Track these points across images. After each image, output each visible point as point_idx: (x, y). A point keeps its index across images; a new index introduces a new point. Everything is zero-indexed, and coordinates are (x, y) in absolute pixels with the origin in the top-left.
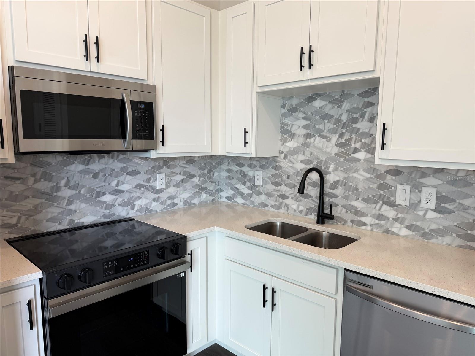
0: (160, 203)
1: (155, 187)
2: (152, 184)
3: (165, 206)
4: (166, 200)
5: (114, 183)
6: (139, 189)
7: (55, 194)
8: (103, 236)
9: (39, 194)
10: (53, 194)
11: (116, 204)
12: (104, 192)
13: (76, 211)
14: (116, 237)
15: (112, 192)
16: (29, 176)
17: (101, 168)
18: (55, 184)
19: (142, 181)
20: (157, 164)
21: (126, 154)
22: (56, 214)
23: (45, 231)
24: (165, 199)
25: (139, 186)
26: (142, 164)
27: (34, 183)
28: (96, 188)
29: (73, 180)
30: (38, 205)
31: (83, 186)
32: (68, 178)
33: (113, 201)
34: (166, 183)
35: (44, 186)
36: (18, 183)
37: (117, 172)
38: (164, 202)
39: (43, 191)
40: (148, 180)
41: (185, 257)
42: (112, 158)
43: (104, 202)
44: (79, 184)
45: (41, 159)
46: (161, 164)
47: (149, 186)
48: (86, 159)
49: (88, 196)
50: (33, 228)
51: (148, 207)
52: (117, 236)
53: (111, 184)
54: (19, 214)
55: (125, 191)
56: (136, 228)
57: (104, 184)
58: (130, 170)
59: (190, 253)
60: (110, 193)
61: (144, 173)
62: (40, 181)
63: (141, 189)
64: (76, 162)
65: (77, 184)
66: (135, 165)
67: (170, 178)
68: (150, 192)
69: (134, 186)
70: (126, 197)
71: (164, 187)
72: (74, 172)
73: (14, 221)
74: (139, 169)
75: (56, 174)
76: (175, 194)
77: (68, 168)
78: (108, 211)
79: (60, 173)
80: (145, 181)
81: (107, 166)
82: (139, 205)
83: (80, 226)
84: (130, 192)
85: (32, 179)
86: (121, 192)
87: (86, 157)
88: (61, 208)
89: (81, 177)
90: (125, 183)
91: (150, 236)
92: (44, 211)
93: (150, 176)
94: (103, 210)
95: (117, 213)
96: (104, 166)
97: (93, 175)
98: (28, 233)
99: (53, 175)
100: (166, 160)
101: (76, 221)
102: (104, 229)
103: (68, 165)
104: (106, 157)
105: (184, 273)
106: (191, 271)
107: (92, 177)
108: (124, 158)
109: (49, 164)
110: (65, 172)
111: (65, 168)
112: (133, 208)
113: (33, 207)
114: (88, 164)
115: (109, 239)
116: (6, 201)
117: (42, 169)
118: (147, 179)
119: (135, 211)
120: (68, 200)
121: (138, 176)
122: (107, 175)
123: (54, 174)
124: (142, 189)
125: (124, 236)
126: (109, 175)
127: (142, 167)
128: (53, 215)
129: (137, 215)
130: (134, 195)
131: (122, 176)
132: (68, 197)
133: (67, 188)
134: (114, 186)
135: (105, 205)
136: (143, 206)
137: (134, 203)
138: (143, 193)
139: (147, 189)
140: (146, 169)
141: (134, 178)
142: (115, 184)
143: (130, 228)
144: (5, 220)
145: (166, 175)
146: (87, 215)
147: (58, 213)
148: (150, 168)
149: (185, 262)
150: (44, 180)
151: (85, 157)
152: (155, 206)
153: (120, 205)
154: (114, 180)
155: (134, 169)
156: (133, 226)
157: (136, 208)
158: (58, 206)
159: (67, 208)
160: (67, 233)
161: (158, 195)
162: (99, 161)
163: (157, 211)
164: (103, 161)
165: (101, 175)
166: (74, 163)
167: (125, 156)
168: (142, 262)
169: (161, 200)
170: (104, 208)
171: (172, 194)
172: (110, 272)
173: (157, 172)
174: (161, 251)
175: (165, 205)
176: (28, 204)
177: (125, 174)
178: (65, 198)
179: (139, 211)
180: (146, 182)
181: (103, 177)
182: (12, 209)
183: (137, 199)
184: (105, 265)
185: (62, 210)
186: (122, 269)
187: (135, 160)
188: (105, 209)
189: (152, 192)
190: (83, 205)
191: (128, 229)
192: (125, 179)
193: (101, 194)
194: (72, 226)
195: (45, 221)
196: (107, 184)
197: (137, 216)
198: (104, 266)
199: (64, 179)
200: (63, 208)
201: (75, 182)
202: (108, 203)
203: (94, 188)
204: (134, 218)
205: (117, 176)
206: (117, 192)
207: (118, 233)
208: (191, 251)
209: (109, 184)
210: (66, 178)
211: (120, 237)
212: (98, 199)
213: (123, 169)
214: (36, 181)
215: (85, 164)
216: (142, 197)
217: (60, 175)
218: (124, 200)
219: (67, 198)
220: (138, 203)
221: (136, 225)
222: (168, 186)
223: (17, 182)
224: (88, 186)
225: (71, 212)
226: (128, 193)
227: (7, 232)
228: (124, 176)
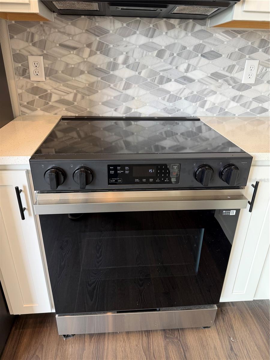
0: (241, 105)
1: (238, 81)
2: (234, 74)
3: (248, 110)
4: (251, 102)
5: (183, 67)
6: (215, 80)
7: (112, 73)
8: (161, 133)
9: (94, 70)
10: (109, 72)
11: (182, 96)
12: (169, 78)
13: (133, 98)
14: (176, 138)
15: (180, 80)
16: (85, 46)
17: (168, 43)
18: (112, 60)
19: (222, 69)
20: (250, 43)
21: (206, 25)
22: (112, 98)
23: (101, 115)
24: (251, 100)
25: (216, 76)
26: (225, 43)
27: (90, 55)
28: (159, 71)
29: (132, 56)
30: (93, 83)
31: (145, 67)
32: (127, 53)
33: (179, 91)
34: (257, 75)
35: (100, 60)
36: (73, 54)
37: (190, 52)
38: (248, 104)
39: (99, 67)
40: (231, 69)
41: (242, 189)
42: (185, 29)
43: (168, 92)
44: (140, 64)
45: (97, 24)
46: (256, 45)
47: (231, 77)
48: (151, 28)
49: (149, 80)
50: (88, 109)
51: (224, 107)
52: (177, 136)
53: (178, 68)
54: (75, 91)
55: (196, 81)
56: (203, 132)
57: (169, 67)
58: (206, 50)
59: (255, 184)
60: (176, 81)
61: (227, 57)
62: (96, 53)
63: (217, 81)
64: (138, 32)
65: (138, 62)
66: (216, 43)
67: (265, 69)
68: (231, 87)
69: (209, 75)
70: (196, 88)
71: (252, 81)
72: (134, 46)
73: (70, 98)
74: (220, 49)
75: (113, 46)
76: (267, 95)
77: (128, 39)
78: (171, 104)
79: (118, 46)
80: (226, 69)
81: (176, 41)
82: (211, 102)
83: (137, 116)
84: (202, 83)
85: (87, 50)
86: (191, 80)
87: (151, 26)
88: (117, 90)
89: (143, 53)
90: (198, 68)
91: (218, 146)
92: (99, 91)
93: (234, 63)
94: (165, 102)
95: (182, 108)
96: (172, 41)
97: (157, 53)
98: (85, 114)
99: (110, 48)
100: (265, 38)
101: (133, 111)
102: (165, 126)
103: (128, 35)
104: (177, 27)
105: (235, 211)
106: (250, 210)
107: (156, 56)
108: (203, 30)
109: (106, 32)
110: (124, 46)
111: (124, 39)
112: (202, 106)
113: (89, 85)
114: (152, 37)
115: (168, 138)
116: (62, 74)
117: (98, 39)
118: (229, 66)
119: (204, 110)
120: (126, 82)
121: (218, 61)
122: (175, 55)
123: (111, 46)
124: (220, 81)
125: (186, 139)
126: (178, 55)
127: (225, 47)
128: (109, 98)
129: (206, 115)
130: (207, 87)
131: (195, 59)
132: (127, 79)
133: (125, 66)
134: (183, 71)
135: (168, 96)
136: (216, 105)
137: (205, 99)
138: (220, 87)
139: (227, 81)
140: (232, 50)
141: (211, 62)
142: (184, 69)
143: (194, 130)
144: (63, 95)
145: (259, 64)
146: (146, 105)
147: (114, 97)
148: (237, 50)
149: (240, 197)
150: (101, 53)
151: (149, 25)
152: (233, 107)
153: (186, 99)
154: (184, 63)
155: (212, 49)
156: (199, 129)
157: (207, 106)
158: (115, 88)
159: (124, 92)
160: (122, 121)
161: (241, 93)
162: (166, 33)
163: (235, 115)
164: (172, 33)
165: (168, 53)
166: (135, 33)
167: (203, 28)
168: (167, 179)
169: (243, 101)
170: (166, 100)
171: (263, 94)
172: (118, 180)
173: (247, 56)
174: (200, 169)
175: (248, 108)
176: (84, 80)
177: (200, 55)
178: (122, 79)
179: (210, 110)
180: (227, 71)
181: (169, 57)
182: (68, 84)
183: (211, 94)
184: (112, 170)
185: (119, 93)
186: (137, 180)
187: (217, 35)
188: (168, 101)
189: (233, 87)
190: (142, 92)
191: (192, 132)
192: (198, 63)
193: (165, 80)
194: (128, 115)
195: (100, 103)
196: (174, 68)
197: (205, 117)
198: (109, 170)
199: (122, 54)
200: (120, 92)
201: (135, 60)
202: (172, 93)
203: (158, 70)
204: (199, 118)
205: (188, 58)
206: (185, 80)
207: (179, 134)
208: (257, 183)
209: (177, 68)
210: (125, 53)
211: (181, 139)
212: (160, 86)
213: (198, 48)
214: (91, 54)
215: (149, 35)
216: (218, 93)
217: (118, 48)
218: (192, 92)
219: (124, 79)
220: (211, 100)
221: (204, 128)
222: (258, 81)
223: (72, 52)
224: (149, 67)
225: (128, 98)
226: (199, 84)
227: (64, 109)
228: (197, 59)
